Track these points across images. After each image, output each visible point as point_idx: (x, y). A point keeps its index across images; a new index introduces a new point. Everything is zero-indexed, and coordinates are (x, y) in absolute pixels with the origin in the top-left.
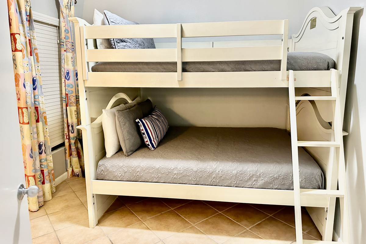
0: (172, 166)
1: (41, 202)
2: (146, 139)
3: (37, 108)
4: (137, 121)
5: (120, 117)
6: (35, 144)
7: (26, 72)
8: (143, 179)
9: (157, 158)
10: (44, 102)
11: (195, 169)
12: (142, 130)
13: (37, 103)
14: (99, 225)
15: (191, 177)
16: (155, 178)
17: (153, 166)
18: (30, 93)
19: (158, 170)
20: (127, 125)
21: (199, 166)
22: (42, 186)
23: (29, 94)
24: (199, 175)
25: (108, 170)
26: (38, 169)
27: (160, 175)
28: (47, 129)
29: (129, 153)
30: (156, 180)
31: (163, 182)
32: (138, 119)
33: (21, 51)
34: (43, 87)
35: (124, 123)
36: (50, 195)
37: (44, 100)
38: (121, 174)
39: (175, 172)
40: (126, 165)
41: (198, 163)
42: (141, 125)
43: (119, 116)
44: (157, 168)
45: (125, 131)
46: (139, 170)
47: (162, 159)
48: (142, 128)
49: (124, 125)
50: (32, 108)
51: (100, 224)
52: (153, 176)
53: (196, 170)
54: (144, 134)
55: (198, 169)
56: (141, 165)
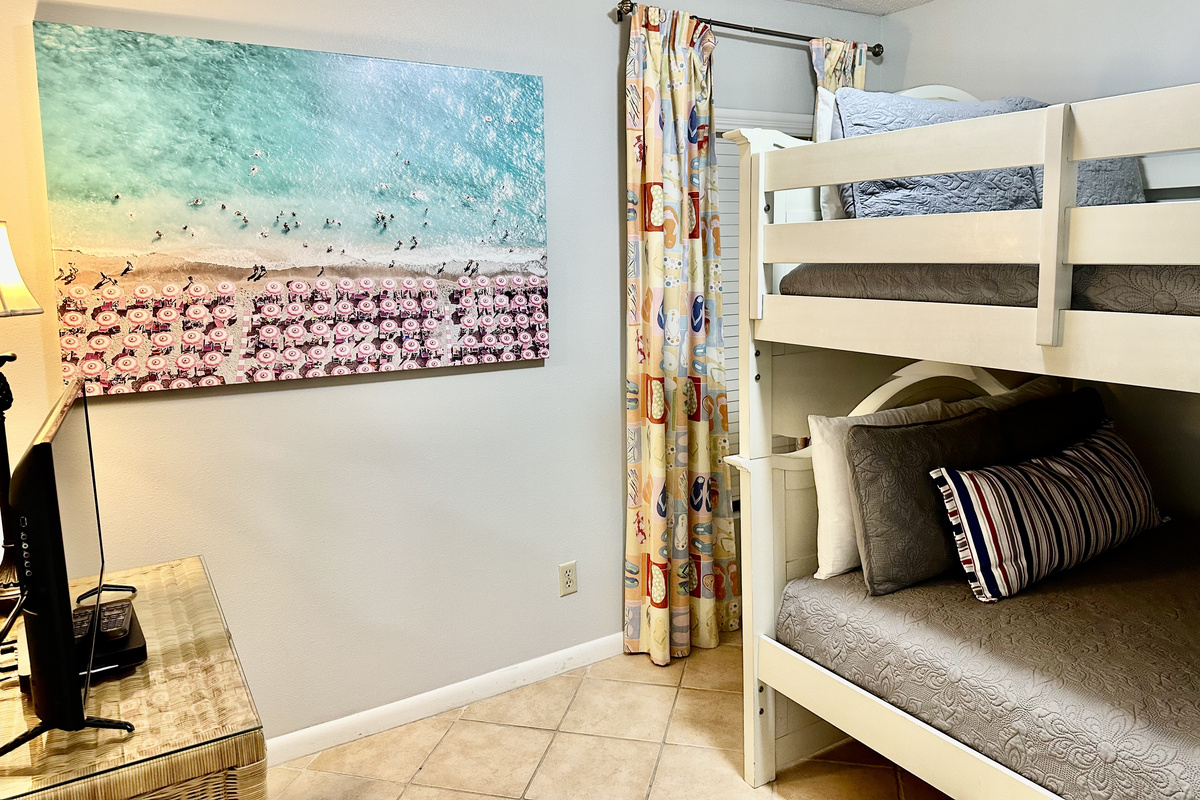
0: (1009, 694)
1: (682, 645)
2: (968, 553)
3: (698, 380)
4: (934, 475)
5: (858, 452)
6: (680, 481)
7: (674, 283)
8: (903, 698)
9: (965, 640)
10: (723, 365)
11: (1108, 748)
12: (955, 513)
13: (700, 368)
14: (776, 787)
15: (1083, 777)
16: (941, 715)
17: (938, 665)
18: (678, 340)
19: (953, 688)
20: (884, 481)
21: (1129, 745)
22: (690, 600)
23: (676, 343)
24: (1124, 783)
25: (804, 620)
26: (680, 549)
27: (960, 709)
28: (725, 441)
29: (881, 587)
30: (946, 725)
31: (968, 742)
32: (943, 470)
33: (661, 228)
34: (725, 321)
35: (870, 475)
36: (710, 632)
37: (723, 361)
38: (836, 651)
39: (1019, 724)
40: (856, 626)
41: (1128, 727)
42: (951, 495)
43: (855, 449)
44: (953, 679)
45: (873, 502)
46: (891, 658)
47: (982, 652)
48: (954, 504)
49: (873, 480)
50: (680, 380)
51: (781, 786)
52: (934, 701)
53: (1112, 755)
54: (959, 529)
55: (1123, 754)
56: (903, 645)
